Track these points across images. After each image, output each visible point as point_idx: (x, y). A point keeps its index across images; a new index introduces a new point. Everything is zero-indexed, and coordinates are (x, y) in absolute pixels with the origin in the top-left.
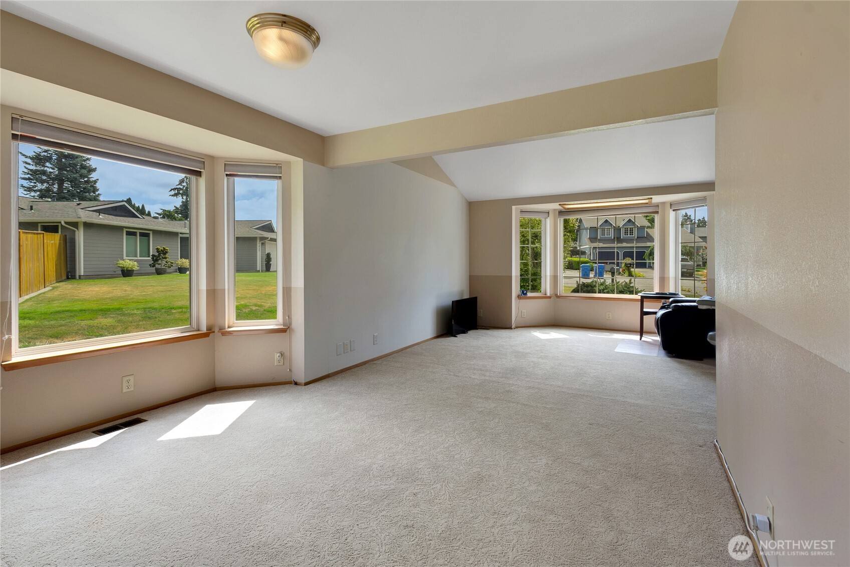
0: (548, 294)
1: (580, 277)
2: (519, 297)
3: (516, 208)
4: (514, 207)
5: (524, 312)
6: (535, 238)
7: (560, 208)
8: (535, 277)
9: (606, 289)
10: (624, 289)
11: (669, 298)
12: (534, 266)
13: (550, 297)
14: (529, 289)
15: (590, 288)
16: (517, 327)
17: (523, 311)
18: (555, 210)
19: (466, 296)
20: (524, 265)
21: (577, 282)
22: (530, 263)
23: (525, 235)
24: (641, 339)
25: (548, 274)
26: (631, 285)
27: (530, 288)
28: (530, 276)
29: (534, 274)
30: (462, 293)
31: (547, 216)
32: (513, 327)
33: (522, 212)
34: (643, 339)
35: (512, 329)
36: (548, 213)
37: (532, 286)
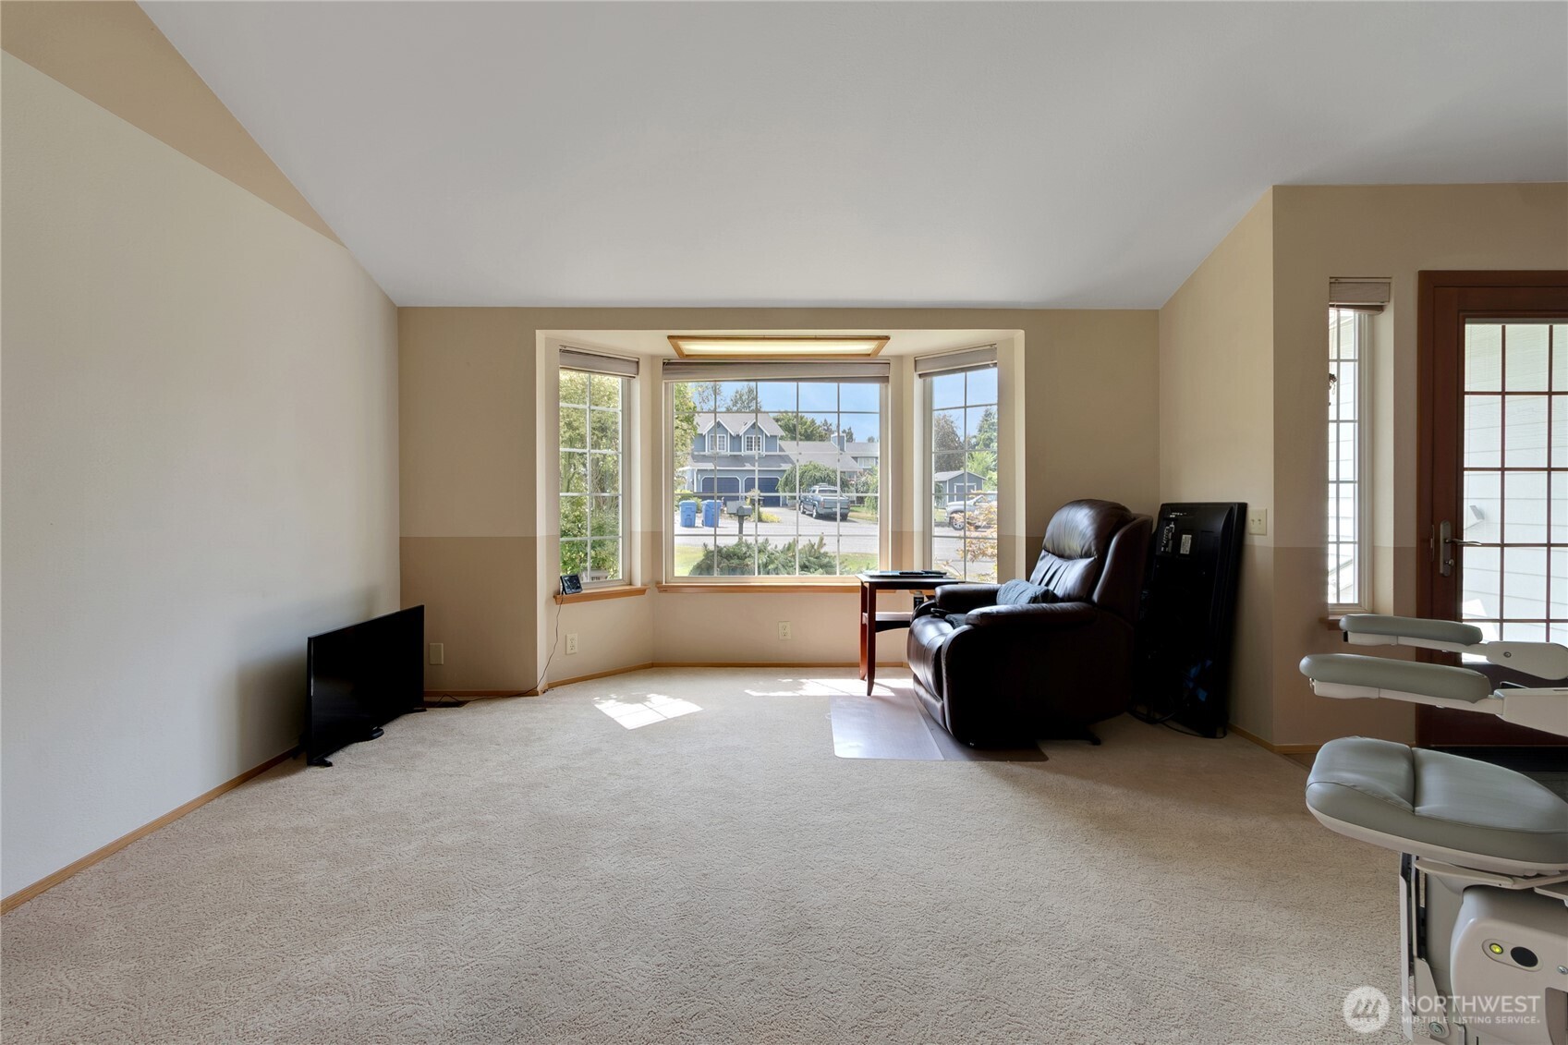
0: (638, 584)
1: (715, 535)
2: (558, 597)
3: (547, 339)
4: (541, 335)
5: (572, 640)
6: (600, 435)
7: (667, 350)
8: (601, 538)
9: (772, 562)
10: (809, 561)
11: (933, 586)
12: (599, 506)
13: (641, 592)
14: (585, 569)
15: (735, 562)
16: (551, 686)
17: (569, 637)
18: (653, 357)
19: (388, 606)
20: (573, 504)
21: (705, 546)
22: (587, 499)
23: (575, 424)
24: (869, 694)
25: (638, 527)
26: (822, 551)
27: (588, 564)
28: (588, 533)
29: (599, 529)
30: (370, 597)
31: (634, 370)
32: (539, 689)
33: (564, 351)
34: (876, 691)
35: (537, 694)
36: (638, 363)
37: (594, 559)
